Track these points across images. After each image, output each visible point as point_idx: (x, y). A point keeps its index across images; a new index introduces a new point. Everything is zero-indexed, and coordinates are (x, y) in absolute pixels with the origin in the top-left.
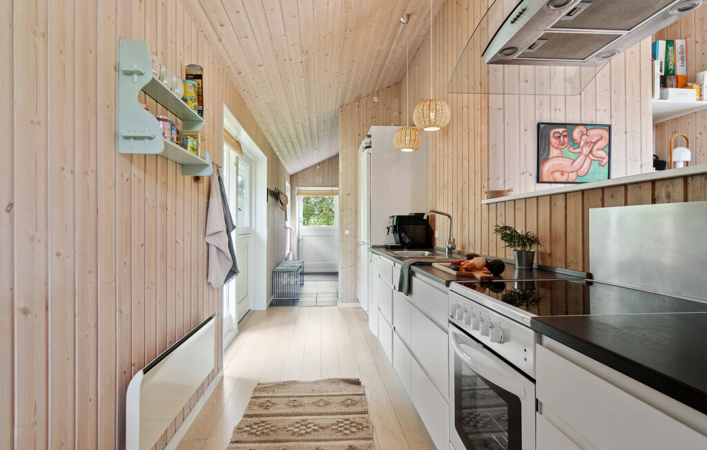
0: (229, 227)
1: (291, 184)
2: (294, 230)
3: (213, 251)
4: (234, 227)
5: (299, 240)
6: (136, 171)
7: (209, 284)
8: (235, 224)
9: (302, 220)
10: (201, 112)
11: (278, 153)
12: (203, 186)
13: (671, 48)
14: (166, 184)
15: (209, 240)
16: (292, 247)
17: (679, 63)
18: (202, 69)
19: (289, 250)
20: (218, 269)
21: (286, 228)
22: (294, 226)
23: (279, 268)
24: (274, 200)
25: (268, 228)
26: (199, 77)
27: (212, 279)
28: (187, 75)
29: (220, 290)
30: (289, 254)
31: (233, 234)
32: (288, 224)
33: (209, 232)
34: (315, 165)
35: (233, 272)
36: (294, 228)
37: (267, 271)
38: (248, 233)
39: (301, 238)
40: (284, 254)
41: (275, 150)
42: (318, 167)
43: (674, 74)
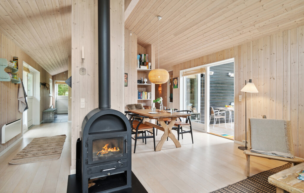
0: (25, 96)
1: (53, 79)
2: (54, 97)
3: (20, 102)
4: (27, 96)
5: (56, 101)
6: (2, 84)
7: (19, 111)
8: (27, 95)
9: (58, 93)
10: (17, 68)
11: (45, 69)
12: (17, 86)
13: (145, 56)
14: (8, 86)
15: (19, 99)
16: (53, 103)
17: (147, 60)
18: (18, 58)
19: (52, 105)
20: (22, 107)
21: (50, 96)
22: (54, 95)
23: (46, 111)
24: (43, 86)
25: (40, 96)
26: (17, 60)
27: (20, 110)
28: (13, 59)
29: (22, 114)
30: (51, 106)
31: (26, 98)
32: (51, 95)
33: (19, 97)
34: (63, 72)
35: (27, 108)
36: (54, 96)
37: (40, 111)
38: (32, 98)
39: (57, 100)
40: (49, 106)
41: (44, 68)
42: (65, 73)
43: (146, 62)
